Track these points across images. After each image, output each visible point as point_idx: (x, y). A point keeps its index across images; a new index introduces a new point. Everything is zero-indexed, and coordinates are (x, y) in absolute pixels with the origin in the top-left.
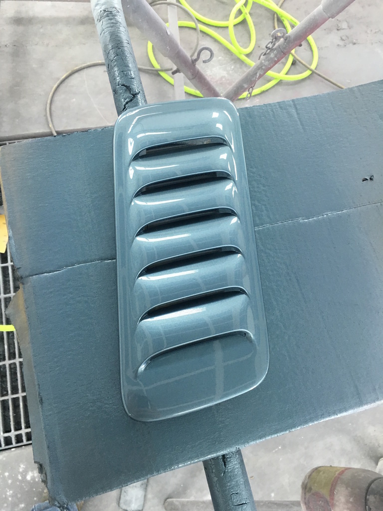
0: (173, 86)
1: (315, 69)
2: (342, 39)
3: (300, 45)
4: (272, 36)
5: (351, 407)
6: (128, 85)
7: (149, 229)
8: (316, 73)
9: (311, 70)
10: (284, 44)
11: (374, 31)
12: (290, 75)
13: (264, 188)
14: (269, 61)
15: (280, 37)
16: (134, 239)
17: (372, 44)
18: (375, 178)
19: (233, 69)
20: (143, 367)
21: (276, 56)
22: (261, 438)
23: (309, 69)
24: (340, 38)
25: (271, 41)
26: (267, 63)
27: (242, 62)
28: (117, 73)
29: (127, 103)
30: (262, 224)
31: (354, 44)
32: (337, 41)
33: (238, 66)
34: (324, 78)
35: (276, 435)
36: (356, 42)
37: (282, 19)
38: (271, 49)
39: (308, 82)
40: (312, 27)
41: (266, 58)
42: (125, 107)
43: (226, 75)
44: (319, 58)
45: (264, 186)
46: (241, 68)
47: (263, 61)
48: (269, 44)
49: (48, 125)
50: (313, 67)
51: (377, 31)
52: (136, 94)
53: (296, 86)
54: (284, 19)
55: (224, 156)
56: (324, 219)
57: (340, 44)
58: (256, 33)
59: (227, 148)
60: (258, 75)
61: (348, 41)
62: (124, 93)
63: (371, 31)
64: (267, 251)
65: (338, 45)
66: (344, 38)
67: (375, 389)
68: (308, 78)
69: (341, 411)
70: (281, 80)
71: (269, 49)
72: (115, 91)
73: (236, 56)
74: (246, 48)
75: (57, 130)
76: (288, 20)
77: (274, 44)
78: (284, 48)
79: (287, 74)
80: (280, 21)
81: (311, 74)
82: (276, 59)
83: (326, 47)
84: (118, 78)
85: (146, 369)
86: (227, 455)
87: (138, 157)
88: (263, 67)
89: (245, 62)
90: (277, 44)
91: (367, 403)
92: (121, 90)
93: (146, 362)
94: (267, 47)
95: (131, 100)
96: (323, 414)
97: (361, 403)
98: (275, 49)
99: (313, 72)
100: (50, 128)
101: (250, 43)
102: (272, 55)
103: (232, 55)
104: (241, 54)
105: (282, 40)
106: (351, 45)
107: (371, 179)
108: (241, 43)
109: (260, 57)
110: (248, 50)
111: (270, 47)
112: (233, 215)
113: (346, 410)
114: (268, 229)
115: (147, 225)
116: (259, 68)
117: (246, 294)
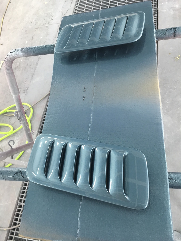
0: (13, 164)
1: (31, 106)
2: (24, 93)
3: (23, 107)
4: (16, 116)
5: (161, 128)
6: (15, 173)
7: (75, 179)
8: (33, 106)
9: (31, 107)
10: (20, 113)
11: (26, 81)
12: (29, 116)
13: (74, 133)
14: (24, 120)
15: (17, 113)
16: (77, 186)
17: (31, 83)
18: (84, 96)
19: (17, 137)
20: (127, 198)
21: (23, 117)
22: (165, 163)
23: (30, 108)
24: (23, 94)
25: (17, 117)
26: (24, 122)
27: (16, 133)
28: (9, 176)
29: (22, 175)
30: (87, 138)
31: (28, 89)
32: (24, 95)
33: (16, 135)
34: (36, 104)
35: (166, 157)
36: (27, 88)
37: (6, 112)
38: (20, 118)
39: (35, 110)
40: (19, 101)
41: (22, 121)
42: (23, 177)
43: (18, 141)
44: (27, 103)
45: (73, 133)
46: (18, 134)
47: (23, 123)
48: (18, 118)
49: (4, 230)
50: (30, 106)
51: (26, 80)
52: (20, 171)
53: (34, 115)
54: (6, 111)
55: (58, 144)
56: (92, 117)
57: (25, 94)
58: (6, 123)
59: (55, 141)
60: (27, 126)
61: (26, 91)
62: (18, 175)
63: (25, 81)
64: (98, 139)
65: (26, 95)
66: (24, 92)
67: (157, 118)
68: (33, 109)
69: (162, 132)
70: (30, 120)
71: (19, 119)
72: (15, 179)
73: (12, 135)
74: (10, 130)
75: (8, 227)
76: (7, 110)
77: (19, 116)
78: (22, 113)
79: (28, 117)
80: (6, 113)
81: (32, 108)
82: (24, 118)
83: (24, 99)
84: (11, 176)
85: (128, 196)
86: (169, 177)
87: (46, 175)
88: (25, 123)
89: (16, 131)
90: (19, 115)
91: (161, 122)
92: (16, 176)
93: (126, 196)
94: (19, 120)
95: (22, 173)
96: (162, 138)
97: (161, 124)
98: (21, 117)
99: (32, 107)
100: (6, 230)
101: (9, 127)
102: (22, 119)
103: (11, 136)
104: (12, 132)
105: (19, 113)
106: (28, 90)
107: (84, 98)
108: (8, 131)
109: (21, 123)
110: (12, 129)
111: (19, 118)
112: (81, 146)
113: (162, 130)
114: (90, 136)
115: (74, 180)
116: (25, 125)
117: (111, 150)
